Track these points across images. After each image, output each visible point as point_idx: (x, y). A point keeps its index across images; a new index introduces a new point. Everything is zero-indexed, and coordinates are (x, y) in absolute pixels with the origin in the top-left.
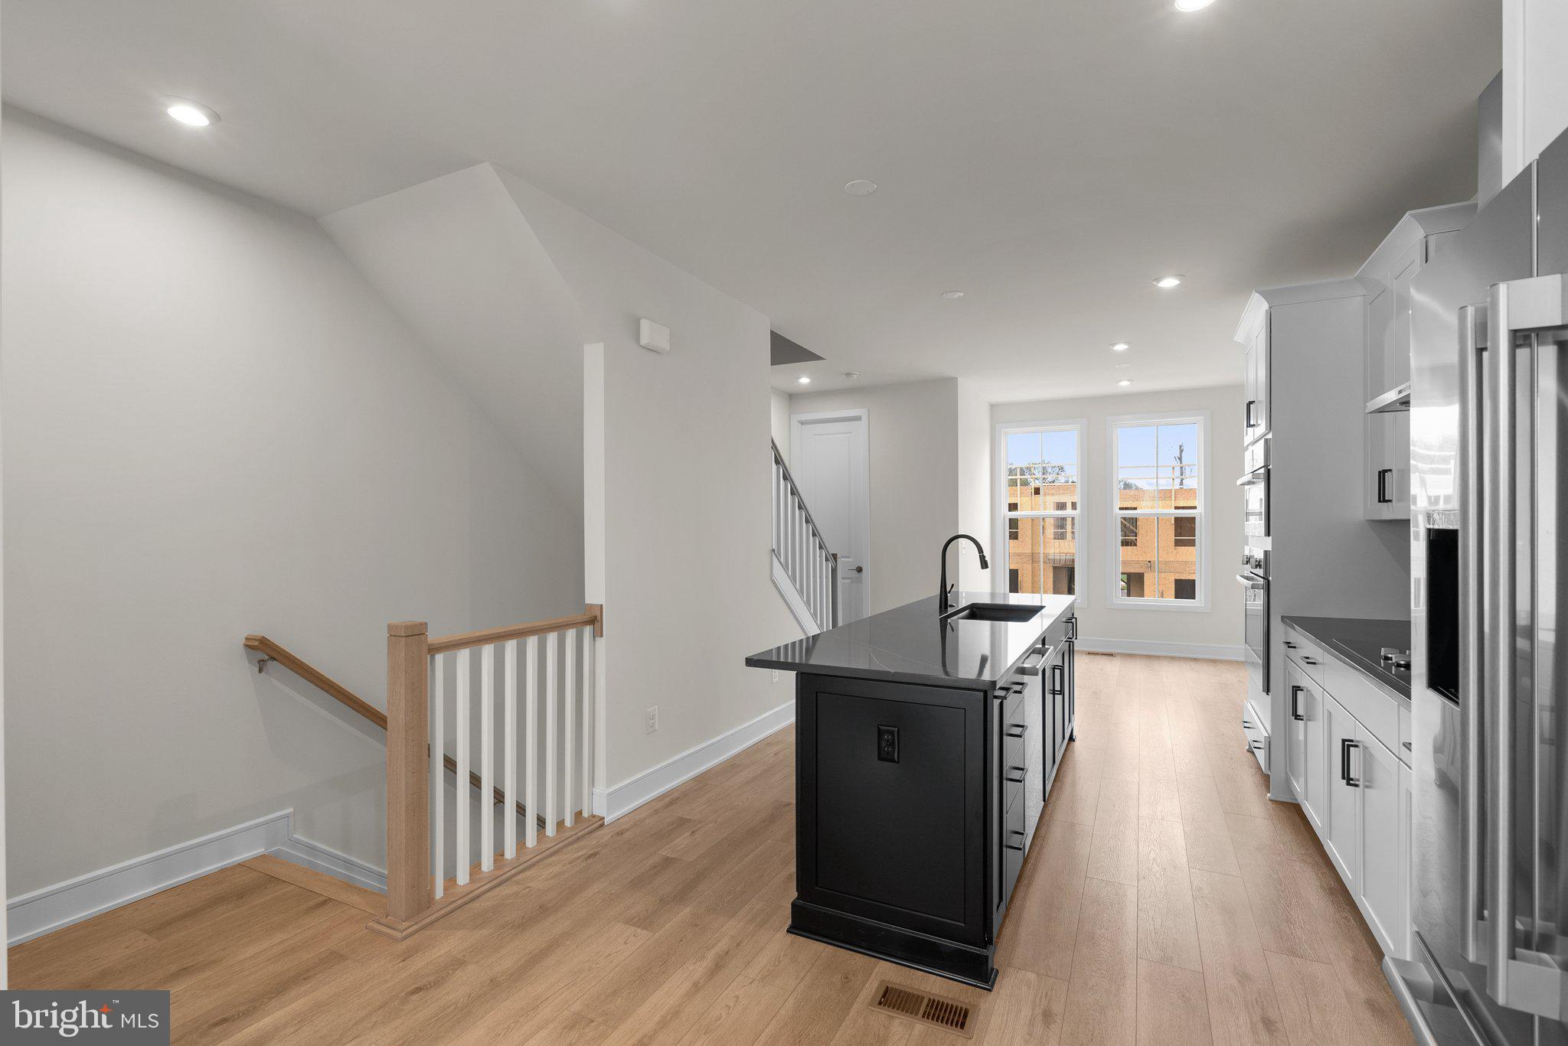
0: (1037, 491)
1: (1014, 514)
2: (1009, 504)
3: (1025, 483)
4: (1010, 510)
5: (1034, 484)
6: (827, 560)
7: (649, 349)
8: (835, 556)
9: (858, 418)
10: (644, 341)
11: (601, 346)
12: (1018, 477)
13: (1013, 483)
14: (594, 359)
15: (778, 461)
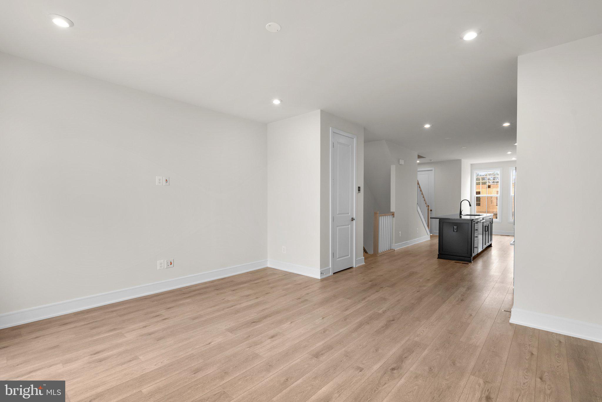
0: (489, 187)
1: (478, 196)
2: (476, 192)
3: (484, 183)
4: (476, 194)
5: (488, 184)
6: (427, 207)
7: (401, 165)
8: (428, 206)
9: (432, 170)
10: (400, 164)
11: (395, 166)
12: (481, 181)
13: (478, 184)
14: (393, 169)
15: (418, 184)
